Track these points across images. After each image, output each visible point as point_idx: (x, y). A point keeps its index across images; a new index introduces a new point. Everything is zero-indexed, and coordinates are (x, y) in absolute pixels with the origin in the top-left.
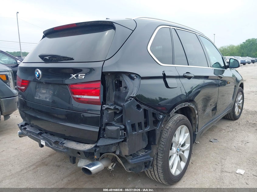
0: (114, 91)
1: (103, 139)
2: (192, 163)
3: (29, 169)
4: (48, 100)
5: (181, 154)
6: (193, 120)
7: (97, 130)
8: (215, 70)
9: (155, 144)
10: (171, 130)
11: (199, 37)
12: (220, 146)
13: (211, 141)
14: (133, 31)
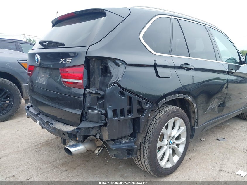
0: (99, 77)
1: (85, 122)
2: (190, 159)
3: (34, 148)
4: (44, 83)
5: (175, 147)
6: (192, 114)
7: (79, 112)
8: (229, 65)
9: (139, 132)
10: (161, 120)
11: (207, 28)
12: (227, 146)
13: (218, 140)
14: (125, 19)
